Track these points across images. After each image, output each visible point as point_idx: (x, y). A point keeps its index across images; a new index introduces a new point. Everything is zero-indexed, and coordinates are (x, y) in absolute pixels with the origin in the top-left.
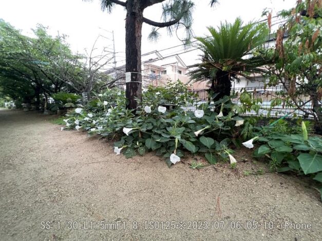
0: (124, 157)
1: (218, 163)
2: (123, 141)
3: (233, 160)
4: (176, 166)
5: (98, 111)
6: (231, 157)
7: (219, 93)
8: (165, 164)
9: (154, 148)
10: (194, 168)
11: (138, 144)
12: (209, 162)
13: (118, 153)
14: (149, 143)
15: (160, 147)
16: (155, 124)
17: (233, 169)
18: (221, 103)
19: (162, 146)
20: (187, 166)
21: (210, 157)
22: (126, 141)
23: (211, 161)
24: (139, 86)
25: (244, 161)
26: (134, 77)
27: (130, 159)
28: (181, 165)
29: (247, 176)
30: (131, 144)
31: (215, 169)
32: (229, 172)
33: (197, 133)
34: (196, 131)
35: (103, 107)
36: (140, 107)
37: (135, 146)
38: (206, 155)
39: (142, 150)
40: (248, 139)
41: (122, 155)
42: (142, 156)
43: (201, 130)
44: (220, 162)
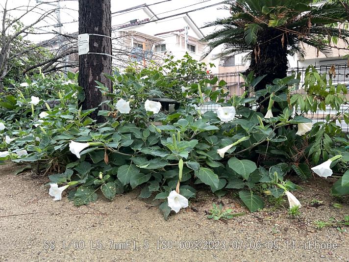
0: (70, 205)
1: (265, 209)
2: (69, 173)
3: (294, 202)
4: (180, 216)
5: (18, 117)
6: (291, 197)
7: (264, 76)
8: (157, 215)
9: (135, 183)
10: (217, 218)
11: (101, 176)
12: (247, 208)
13: (58, 197)
14: (126, 174)
15: (147, 180)
16: (138, 136)
17: (295, 218)
18: (268, 94)
19: (153, 179)
20: (202, 215)
21: (249, 198)
22: (75, 172)
23: (251, 205)
24: (105, 63)
25: (316, 205)
26: (96, 45)
27: (83, 208)
28: (190, 215)
29: (320, 230)
30: (87, 178)
31: (259, 219)
32: (286, 223)
33: (222, 152)
34: (221, 147)
35: (30, 109)
36: (108, 102)
37: (96, 181)
38: (241, 194)
39: (109, 189)
40: (322, 160)
41: (67, 200)
42: (109, 200)
43: (231, 146)
44: (269, 207)
